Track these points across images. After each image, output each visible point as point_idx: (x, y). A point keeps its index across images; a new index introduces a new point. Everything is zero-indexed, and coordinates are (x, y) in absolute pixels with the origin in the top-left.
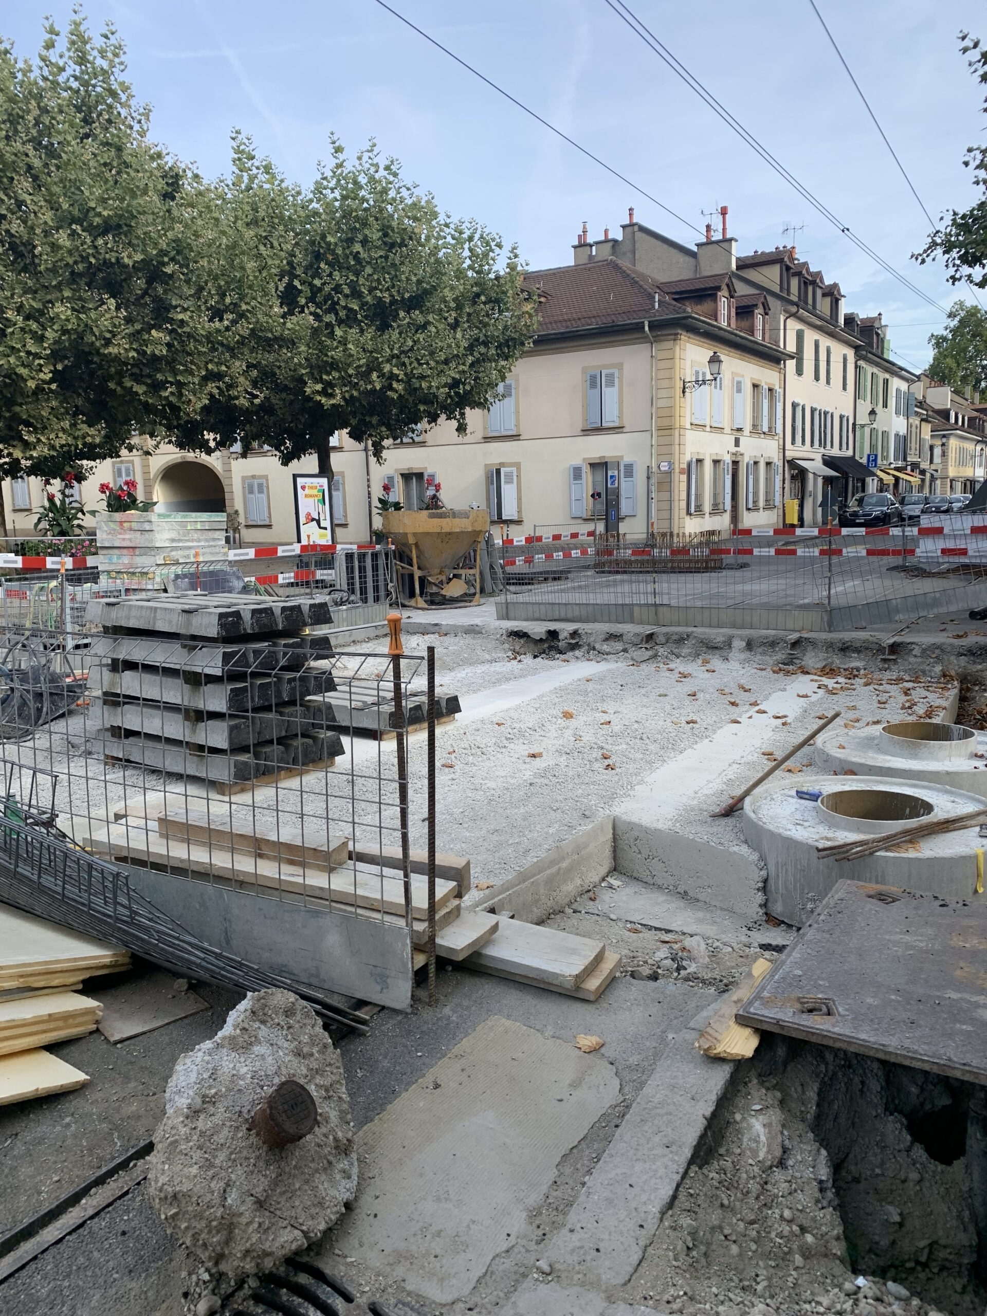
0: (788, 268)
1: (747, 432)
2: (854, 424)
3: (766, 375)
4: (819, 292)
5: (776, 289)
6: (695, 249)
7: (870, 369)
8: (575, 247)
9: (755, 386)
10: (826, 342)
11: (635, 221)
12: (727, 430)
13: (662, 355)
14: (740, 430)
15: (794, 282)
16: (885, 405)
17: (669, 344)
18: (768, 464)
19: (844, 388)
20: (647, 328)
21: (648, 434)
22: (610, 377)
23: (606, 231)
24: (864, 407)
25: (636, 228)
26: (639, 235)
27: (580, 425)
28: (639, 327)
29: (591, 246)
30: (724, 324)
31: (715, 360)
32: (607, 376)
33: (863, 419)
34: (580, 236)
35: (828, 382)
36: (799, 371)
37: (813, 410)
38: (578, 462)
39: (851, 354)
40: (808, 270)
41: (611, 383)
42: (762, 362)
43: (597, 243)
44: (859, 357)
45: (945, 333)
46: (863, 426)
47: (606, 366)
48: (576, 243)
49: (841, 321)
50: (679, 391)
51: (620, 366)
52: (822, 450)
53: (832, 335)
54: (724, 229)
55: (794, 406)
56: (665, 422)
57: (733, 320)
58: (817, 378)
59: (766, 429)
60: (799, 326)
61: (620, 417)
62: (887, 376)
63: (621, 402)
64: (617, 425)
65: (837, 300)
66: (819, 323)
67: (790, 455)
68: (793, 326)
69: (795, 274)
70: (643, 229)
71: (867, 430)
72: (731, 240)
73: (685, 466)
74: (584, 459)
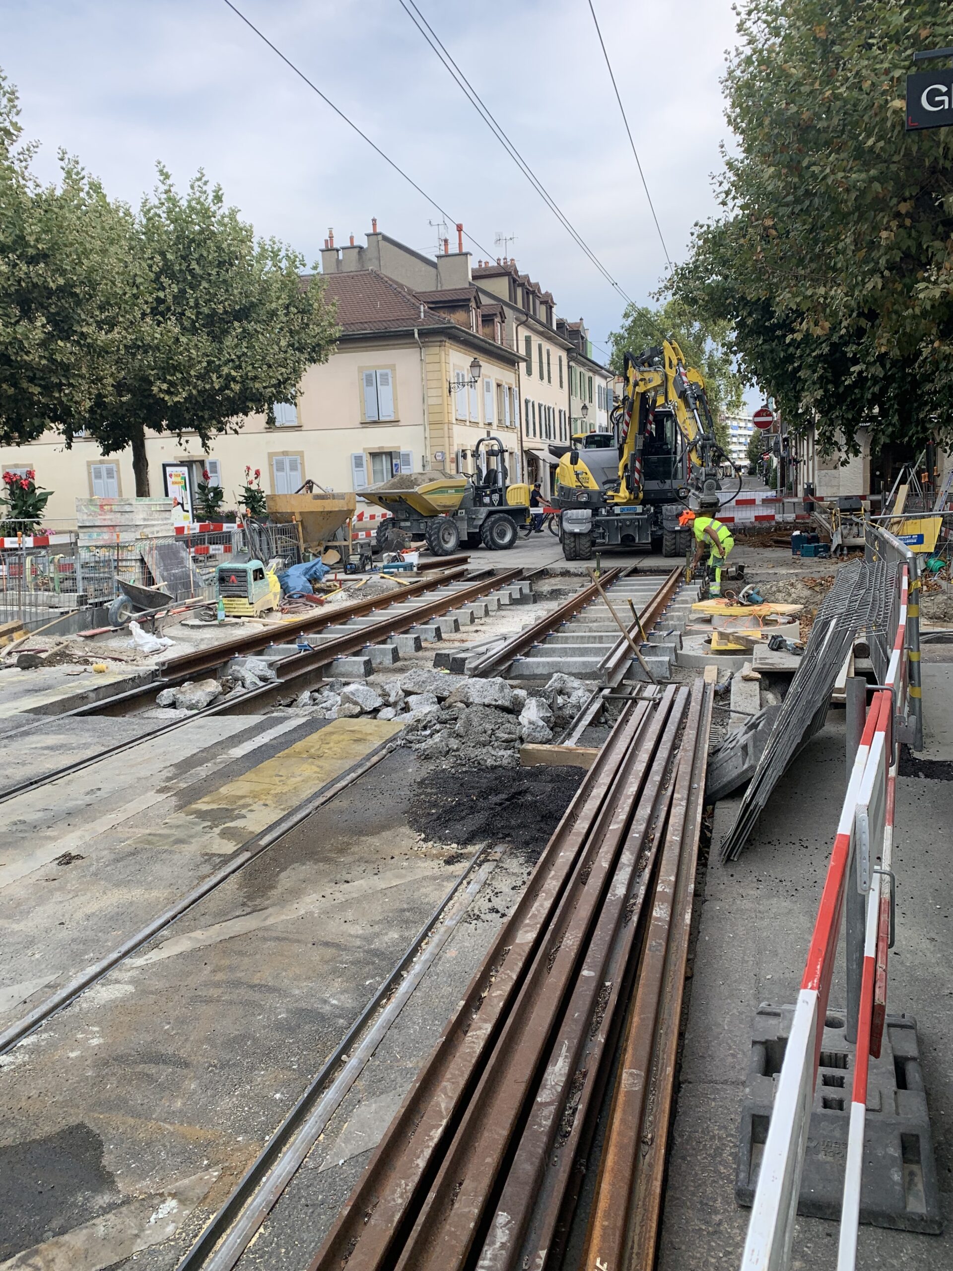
0: (515, 281)
1: (495, 426)
2: (570, 418)
3: (505, 375)
4: (538, 302)
5: (507, 300)
6: (435, 260)
7: (579, 369)
8: (322, 251)
9: (499, 385)
10: (546, 346)
11: (378, 231)
12: (481, 425)
13: (428, 359)
14: (490, 424)
15: (519, 291)
16: (591, 401)
17: (436, 350)
18: (511, 453)
19: (561, 386)
20: (416, 335)
21: (422, 428)
22: (385, 377)
23: (352, 238)
24: (577, 404)
25: (380, 237)
26: (383, 244)
27: (359, 419)
28: (410, 334)
29: (338, 251)
30: (473, 331)
31: (475, 365)
32: (381, 375)
33: (577, 413)
34: (326, 241)
35: (549, 381)
36: (529, 372)
37: (540, 406)
38: (359, 451)
39: (564, 355)
40: (529, 281)
41: (385, 382)
42: (502, 365)
43: (343, 248)
44: (570, 359)
45: (622, 331)
46: (576, 420)
47: (379, 367)
48: (324, 247)
49: (555, 327)
50: (446, 391)
51: (393, 368)
52: (548, 441)
53: (549, 339)
54: (460, 244)
55: (527, 402)
56: (437, 418)
57: (480, 328)
58: (542, 378)
59: (508, 424)
60: (527, 333)
61: (396, 412)
62: (591, 374)
63: (395, 399)
64: (392, 419)
65: (551, 307)
66: (541, 329)
67: (526, 446)
68: (523, 332)
69: (520, 285)
70: (386, 239)
71: (579, 422)
72: (466, 254)
73: (454, 456)
74: (364, 449)
